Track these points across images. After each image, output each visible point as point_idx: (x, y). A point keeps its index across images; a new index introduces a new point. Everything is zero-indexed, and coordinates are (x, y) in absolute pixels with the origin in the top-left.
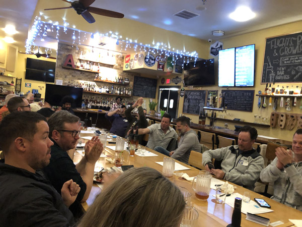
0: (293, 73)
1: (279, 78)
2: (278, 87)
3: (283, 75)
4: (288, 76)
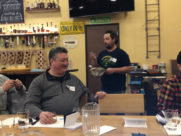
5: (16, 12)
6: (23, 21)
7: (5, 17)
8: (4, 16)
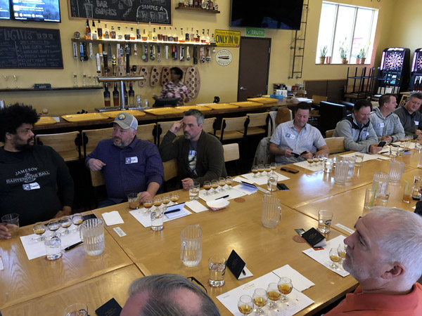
0: (121, 7)
1: (101, 12)
2: (106, 26)
3: (105, 8)
4: (114, 11)
5: (159, 7)
6: (169, 22)
7: (142, 12)
8: (141, 9)
